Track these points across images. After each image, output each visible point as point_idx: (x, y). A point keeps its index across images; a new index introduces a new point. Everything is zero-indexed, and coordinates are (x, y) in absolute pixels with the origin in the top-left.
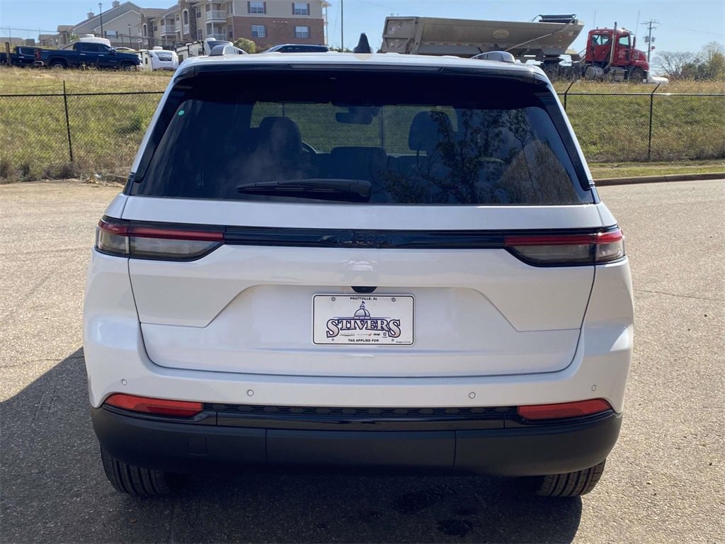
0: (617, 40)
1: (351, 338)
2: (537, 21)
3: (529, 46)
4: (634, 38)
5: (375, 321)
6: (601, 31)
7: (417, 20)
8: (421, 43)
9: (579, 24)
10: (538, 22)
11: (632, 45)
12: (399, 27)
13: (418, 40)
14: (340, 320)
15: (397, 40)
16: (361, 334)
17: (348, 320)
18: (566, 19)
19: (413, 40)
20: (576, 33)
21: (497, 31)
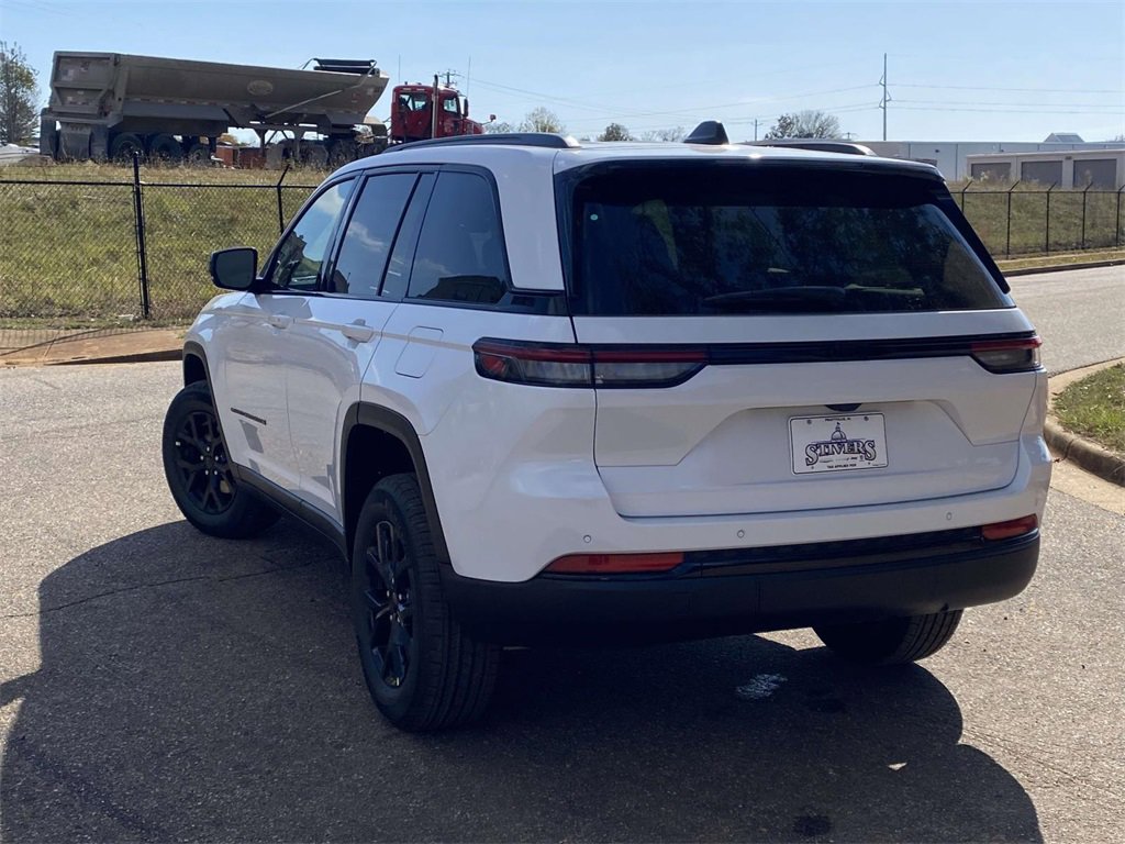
0: (441, 105)
1: (830, 464)
2: (310, 68)
3: (305, 110)
4: (466, 102)
5: (851, 444)
6: (414, 88)
7: (116, 60)
8: (126, 99)
9: (381, 76)
10: (312, 70)
11: (463, 112)
12: (82, 69)
13: (120, 93)
14: (818, 446)
15: (82, 93)
16: (839, 459)
17: (826, 444)
18: (363, 68)
19: (111, 93)
20: (379, 90)
21: (255, 83)
